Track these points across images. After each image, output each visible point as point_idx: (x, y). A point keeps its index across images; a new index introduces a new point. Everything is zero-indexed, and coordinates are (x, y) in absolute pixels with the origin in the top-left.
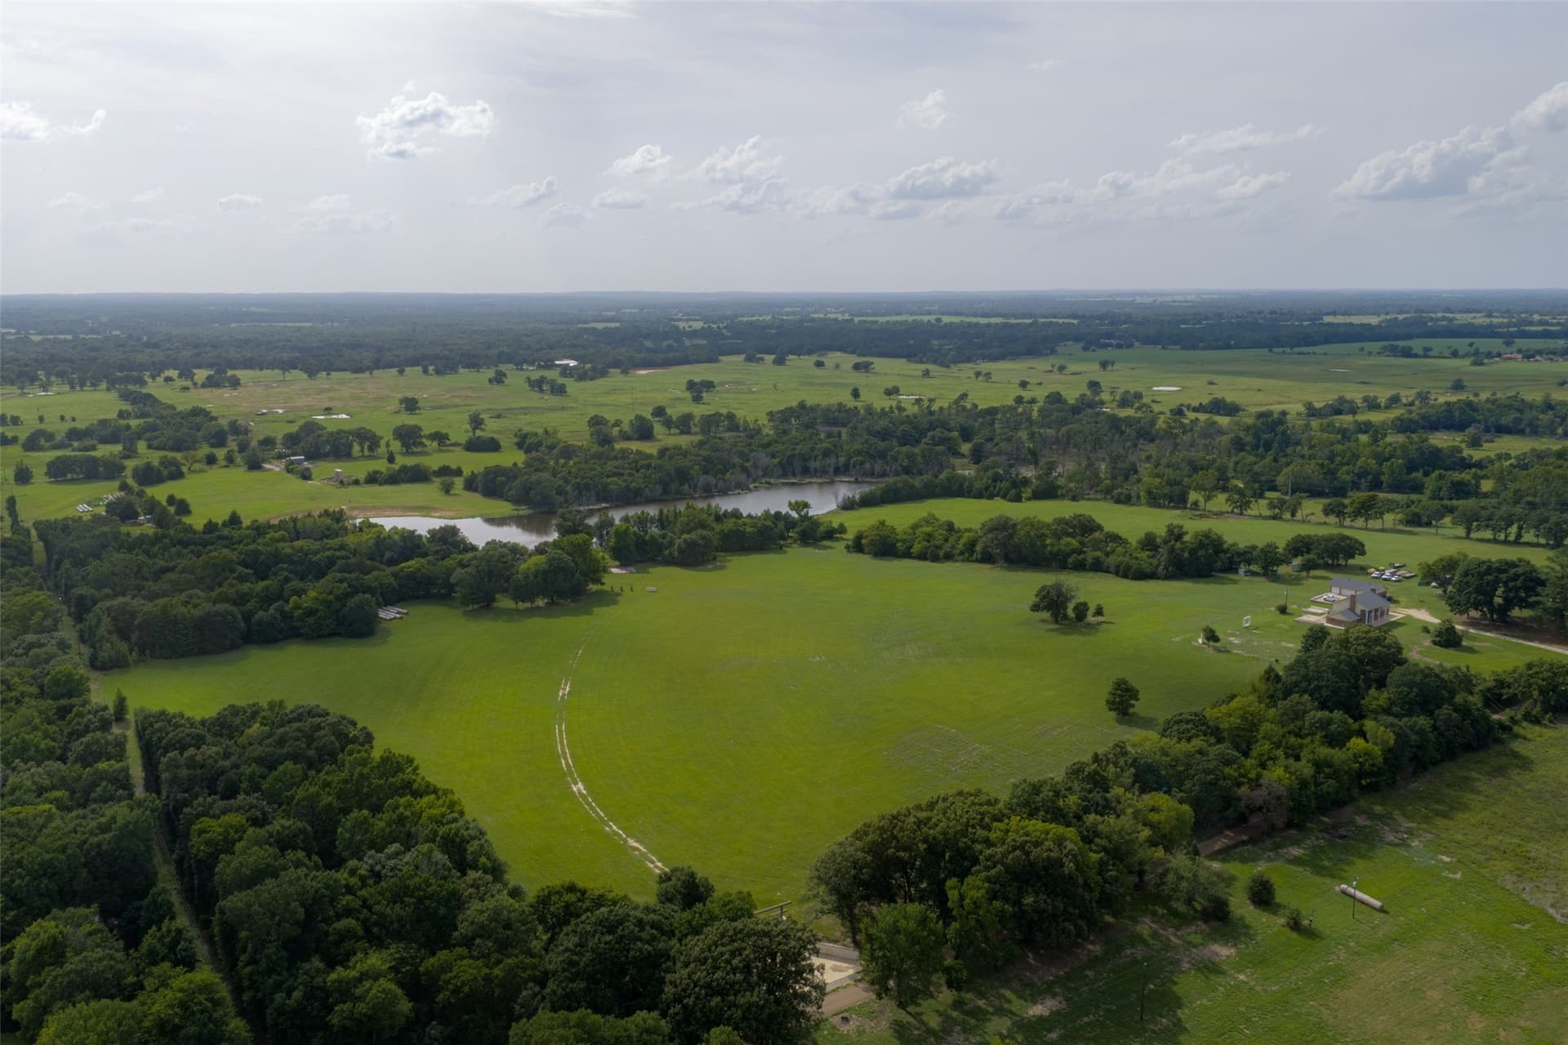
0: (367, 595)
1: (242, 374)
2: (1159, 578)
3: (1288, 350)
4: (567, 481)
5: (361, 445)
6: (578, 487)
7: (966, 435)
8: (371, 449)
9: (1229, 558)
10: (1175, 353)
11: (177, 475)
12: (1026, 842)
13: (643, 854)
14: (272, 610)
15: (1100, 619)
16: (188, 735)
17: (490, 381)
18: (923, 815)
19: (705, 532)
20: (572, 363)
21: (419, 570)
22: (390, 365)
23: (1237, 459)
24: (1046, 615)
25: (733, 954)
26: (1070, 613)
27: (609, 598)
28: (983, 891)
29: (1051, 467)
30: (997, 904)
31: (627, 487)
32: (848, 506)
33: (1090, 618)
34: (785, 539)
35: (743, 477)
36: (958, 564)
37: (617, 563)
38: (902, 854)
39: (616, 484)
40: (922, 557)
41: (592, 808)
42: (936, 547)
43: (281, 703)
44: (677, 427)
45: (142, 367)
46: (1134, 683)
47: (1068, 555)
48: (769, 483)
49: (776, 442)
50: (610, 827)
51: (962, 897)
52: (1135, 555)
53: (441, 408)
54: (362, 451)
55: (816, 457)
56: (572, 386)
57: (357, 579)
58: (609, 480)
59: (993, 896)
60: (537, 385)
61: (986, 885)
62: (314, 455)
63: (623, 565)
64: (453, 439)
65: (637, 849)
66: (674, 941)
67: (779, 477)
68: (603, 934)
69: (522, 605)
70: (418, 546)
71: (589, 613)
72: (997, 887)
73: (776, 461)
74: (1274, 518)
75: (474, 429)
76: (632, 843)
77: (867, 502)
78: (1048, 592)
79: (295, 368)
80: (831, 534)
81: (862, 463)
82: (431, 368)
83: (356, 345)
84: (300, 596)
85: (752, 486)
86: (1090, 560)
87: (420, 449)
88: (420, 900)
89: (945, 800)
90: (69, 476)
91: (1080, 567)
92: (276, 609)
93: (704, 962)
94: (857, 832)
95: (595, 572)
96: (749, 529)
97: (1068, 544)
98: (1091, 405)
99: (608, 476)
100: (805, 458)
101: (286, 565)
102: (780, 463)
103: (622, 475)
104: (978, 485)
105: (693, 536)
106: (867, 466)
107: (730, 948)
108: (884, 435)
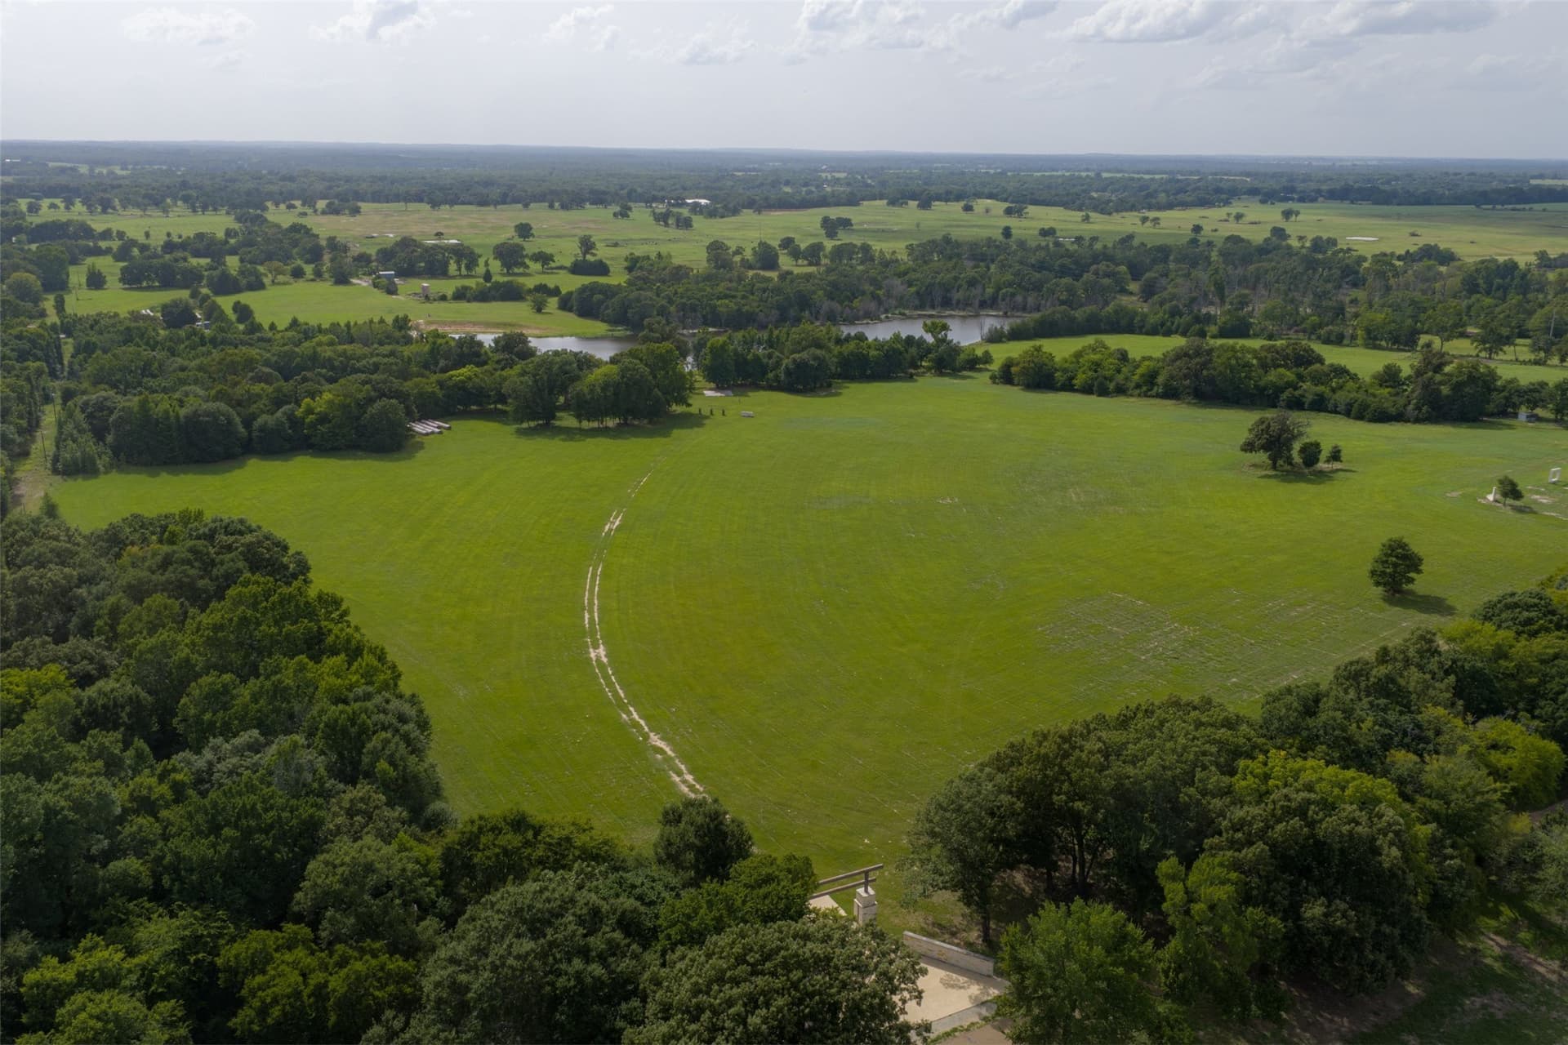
0: (394, 401)
1: (364, 206)
2: (1407, 421)
3: (1499, 207)
4: (671, 302)
5: (458, 263)
6: (683, 307)
7: (1136, 272)
8: (468, 268)
9: (1506, 398)
10: (1366, 207)
11: (257, 286)
12: (1309, 802)
13: (668, 759)
14: (279, 414)
15: (1337, 465)
16: (52, 551)
17: (615, 215)
18: (1115, 737)
19: (818, 352)
20: (703, 202)
21: (470, 378)
22: (516, 201)
23: (1470, 302)
24: (1262, 457)
25: (752, 1003)
26: (1297, 459)
27: (694, 421)
28: (1229, 888)
29: (1243, 302)
30: (1254, 913)
31: (739, 310)
32: (995, 338)
33: (1322, 465)
34: (916, 367)
35: (873, 306)
36: (1132, 399)
37: (713, 385)
38: (1078, 805)
39: (727, 306)
40: (1087, 390)
41: (610, 684)
42: (1106, 378)
43: (200, 514)
44: (805, 258)
45: (270, 196)
46: (1416, 548)
47: (1282, 390)
48: (904, 314)
49: (914, 270)
50: (629, 713)
51: (1191, 897)
52: (1371, 391)
53: (559, 237)
54: (459, 269)
55: (960, 286)
56: (698, 222)
57: (385, 382)
58: (719, 302)
59: (1246, 898)
60: (662, 219)
61: (1234, 875)
62: (408, 272)
63: (718, 389)
64: (560, 260)
65: (661, 751)
66: (651, 957)
67: (916, 308)
68: (518, 936)
69: (586, 424)
70: (478, 354)
71: (666, 435)
72: (1255, 881)
73: (913, 289)
74: (1537, 363)
75: (584, 254)
76: (656, 740)
77: (1016, 335)
78: (1269, 426)
79: (421, 200)
80: (974, 363)
81: (1013, 295)
82: (557, 205)
83: (488, 183)
84: (313, 399)
85: (883, 316)
86: (1310, 397)
87: (521, 270)
88: (248, 833)
89: (1149, 713)
90: (144, 284)
91: (1297, 404)
92: (285, 413)
93: (694, 1015)
94: (998, 757)
95: (680, 389)
96: (873, 353)
97: (1281, 376)
98: (1277, 248)
99: (719, 298)
100: (947, 288)
101: (324, 371)
102: (918, 293)
103: (734, 297)
104: (1153, 320)
105: (804, 355)
106: (1019, 299)
107: (746, 987)
108: (1041, 267)
